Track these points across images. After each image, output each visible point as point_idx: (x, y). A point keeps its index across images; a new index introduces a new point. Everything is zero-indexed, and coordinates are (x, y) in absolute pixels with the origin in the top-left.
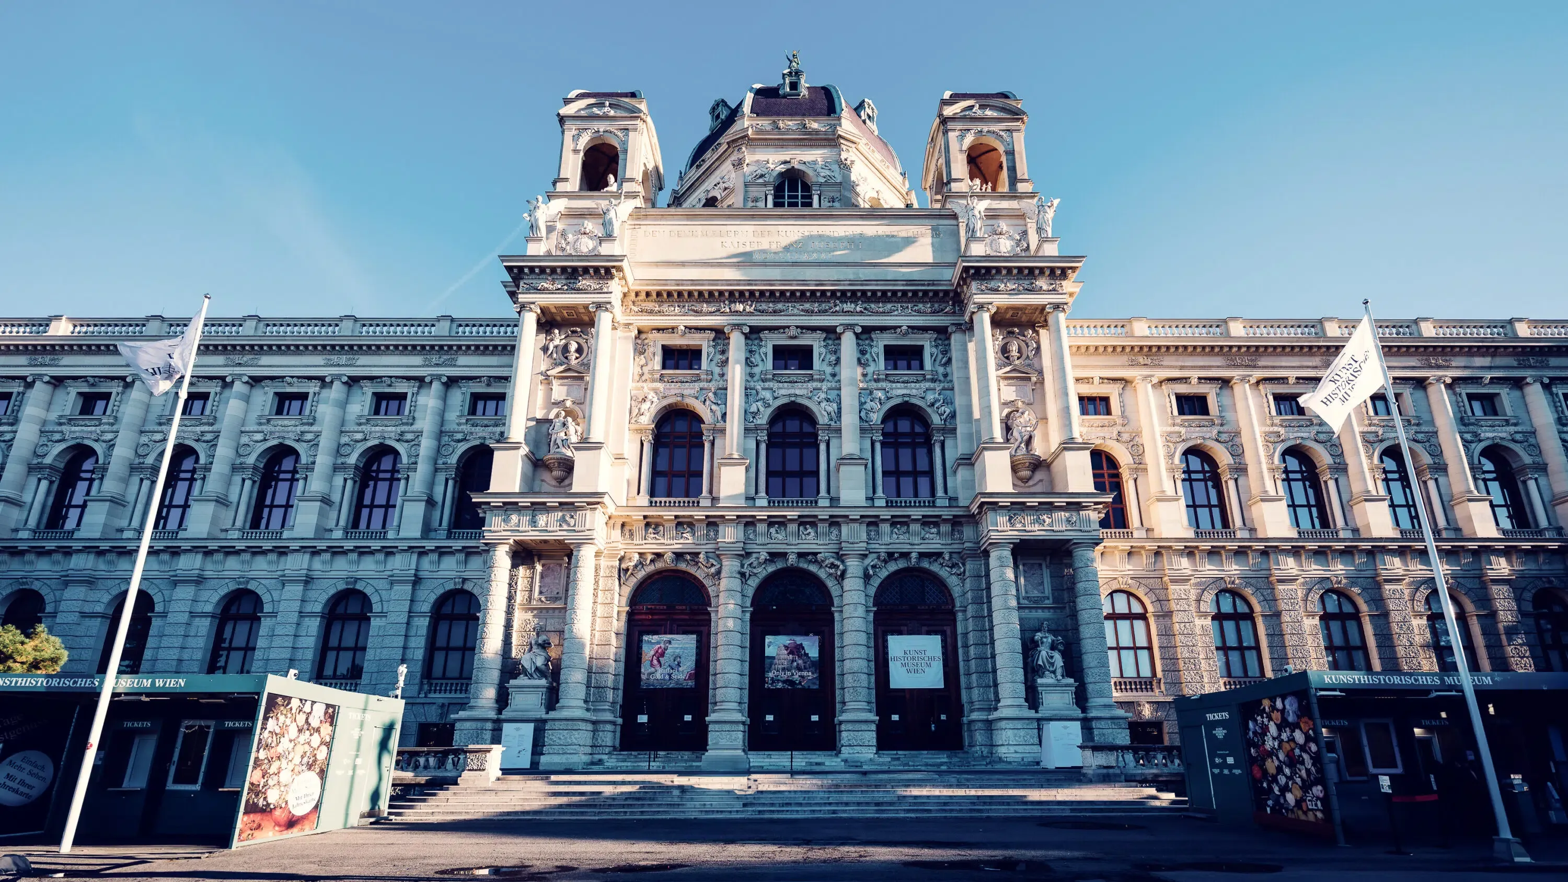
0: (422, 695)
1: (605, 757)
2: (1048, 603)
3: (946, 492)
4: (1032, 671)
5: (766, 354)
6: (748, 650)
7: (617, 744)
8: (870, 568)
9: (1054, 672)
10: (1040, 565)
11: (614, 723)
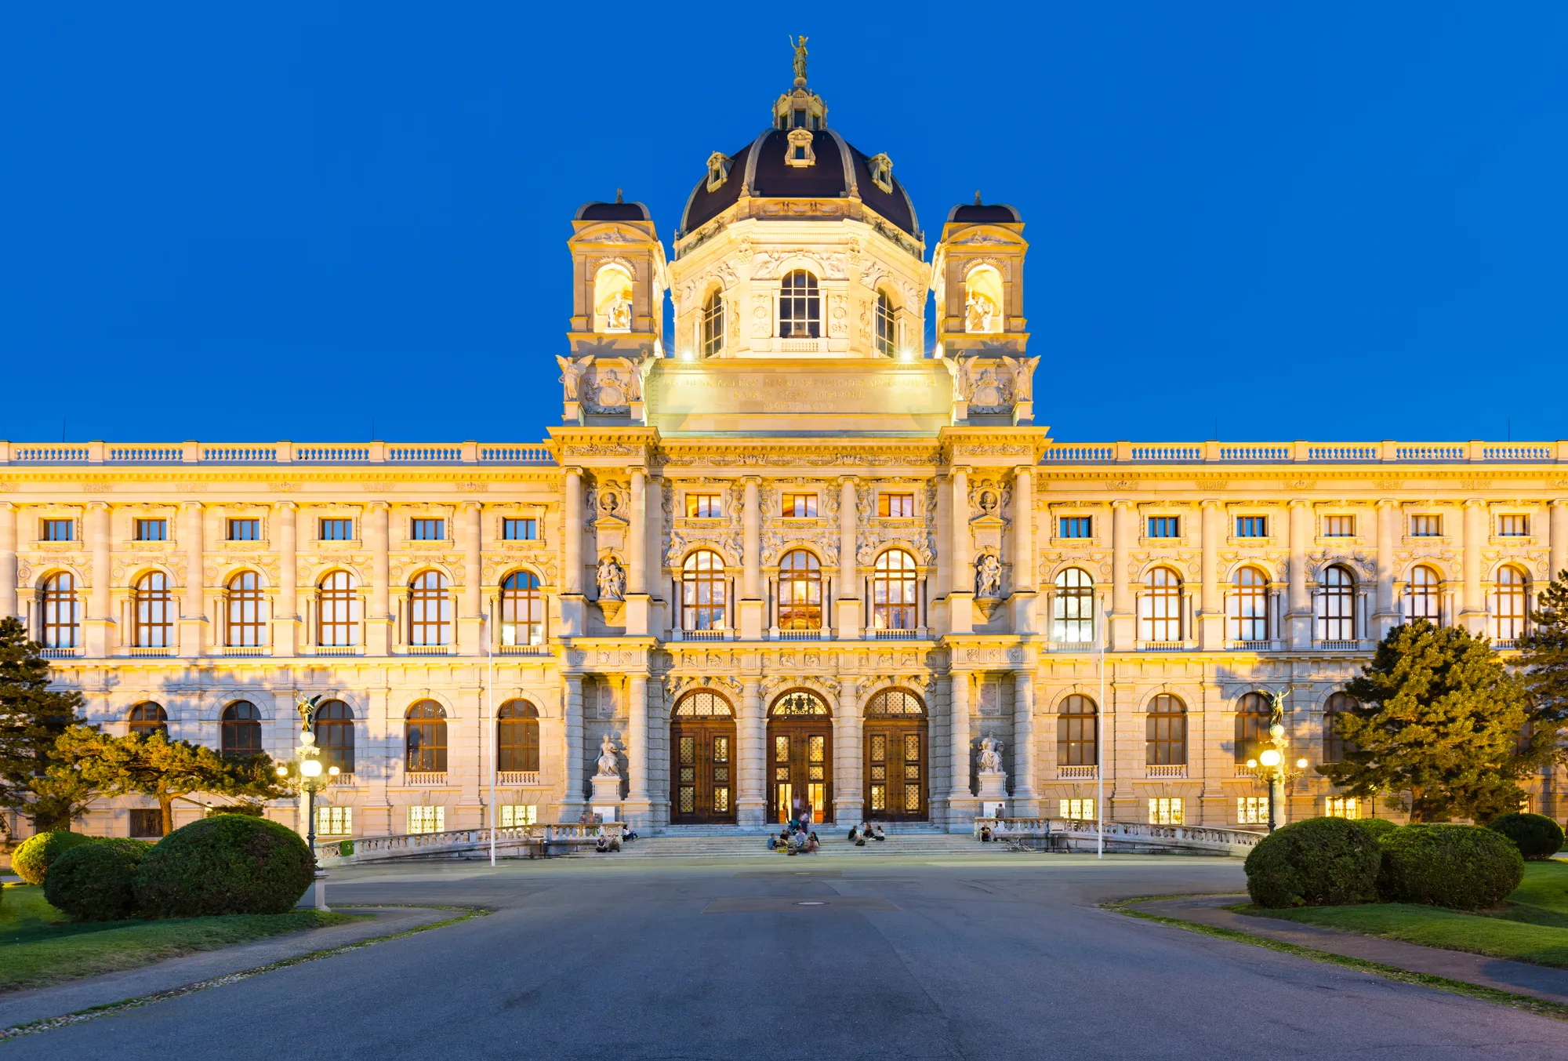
0: (499, 783)
1: (664, 829)
2: (997, 714)
3: (925, 624)
4: (975, 767)
5: (777, 502)
6: (765, 751)
7: (669, 820)
8: (861, 688)
9: (993, 768)
10: (995, 685)
11: (666, 805)
